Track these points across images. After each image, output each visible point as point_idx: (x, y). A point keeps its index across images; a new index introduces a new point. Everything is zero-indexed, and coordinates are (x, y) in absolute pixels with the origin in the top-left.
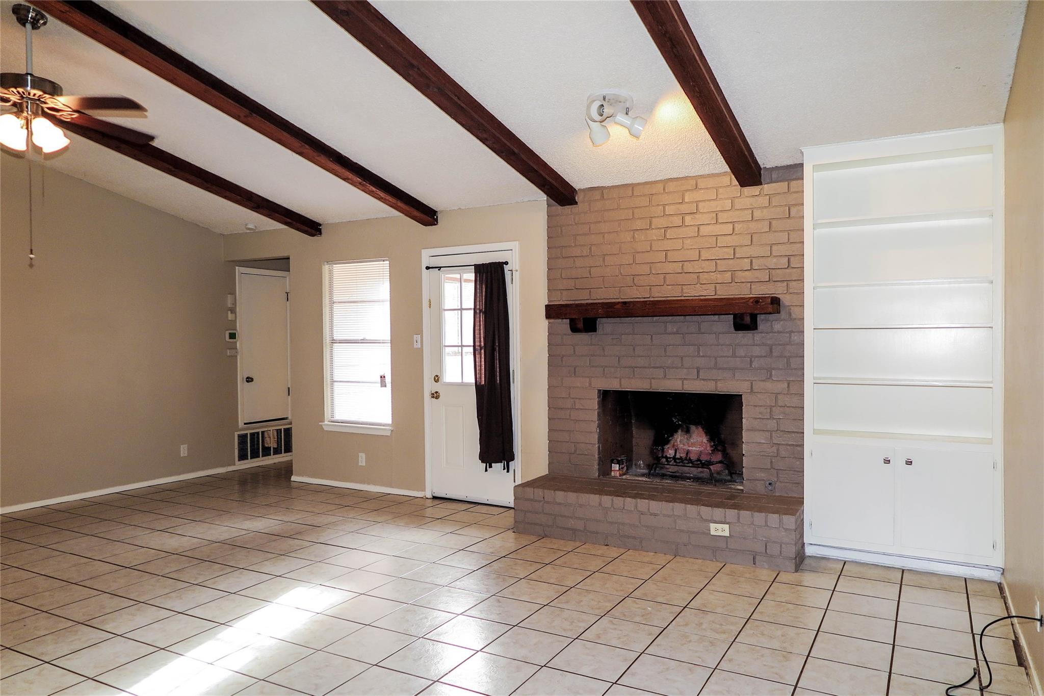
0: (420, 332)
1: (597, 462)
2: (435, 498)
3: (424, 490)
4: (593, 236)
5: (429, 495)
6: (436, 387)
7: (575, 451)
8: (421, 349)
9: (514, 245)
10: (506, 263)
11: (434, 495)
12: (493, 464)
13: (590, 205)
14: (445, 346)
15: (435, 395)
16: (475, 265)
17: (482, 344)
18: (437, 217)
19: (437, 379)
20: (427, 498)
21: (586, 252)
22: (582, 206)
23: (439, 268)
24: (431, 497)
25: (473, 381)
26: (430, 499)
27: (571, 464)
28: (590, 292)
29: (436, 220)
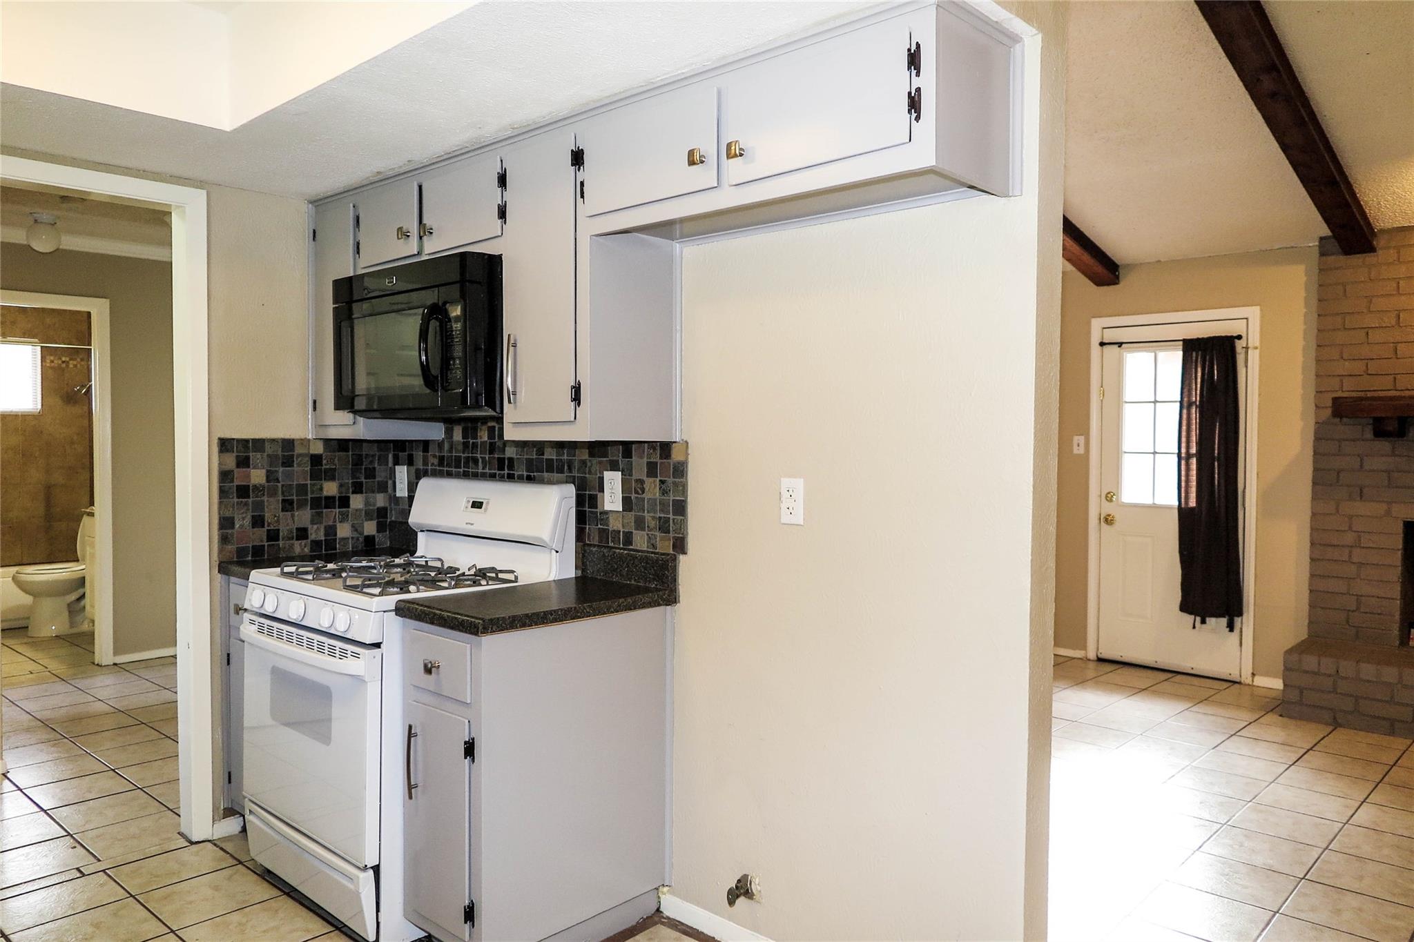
0: (1086, 433)
1: (1398, 625)
2: (1101, 660)
3: (1084, 647)
4: (1403, 298)
5: (1092, 655)
6: (1108, 508)
7: (1358, 608)
8: (1086, 456)
9: (1253, 313)
10: (1239, 337)
11: (1100, 656)
12: (1208, 619)
13: (1399, 252)
14: (1125, 452)
15: (1109, 520)
16: (1184, 341)
17: (1193, 450)
18: (1119, 274)
19: (1109, 497)
20: (1089, 660)
21: (1390, 320)
22: (1384, 254)
23: (1120, 344)
24: (1096, 658)
25: (1176, 503)
26: (1093, 661)
27: (1349, 625)
28: (1395, 378)
29: (1118, 277)
